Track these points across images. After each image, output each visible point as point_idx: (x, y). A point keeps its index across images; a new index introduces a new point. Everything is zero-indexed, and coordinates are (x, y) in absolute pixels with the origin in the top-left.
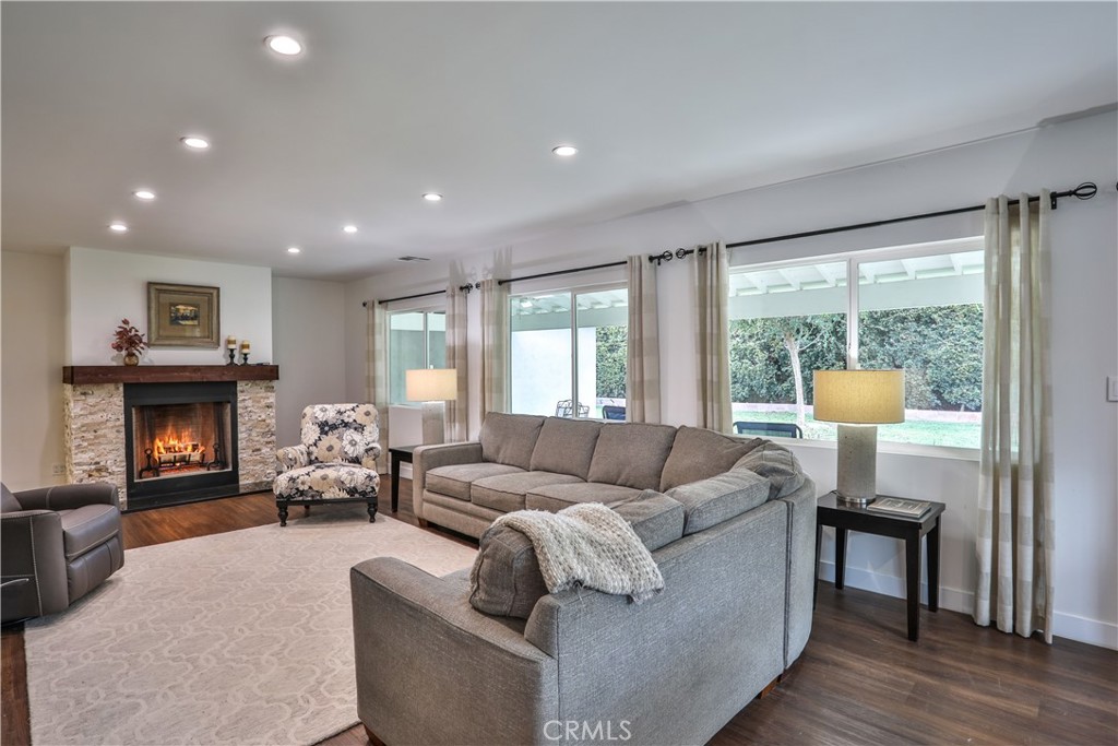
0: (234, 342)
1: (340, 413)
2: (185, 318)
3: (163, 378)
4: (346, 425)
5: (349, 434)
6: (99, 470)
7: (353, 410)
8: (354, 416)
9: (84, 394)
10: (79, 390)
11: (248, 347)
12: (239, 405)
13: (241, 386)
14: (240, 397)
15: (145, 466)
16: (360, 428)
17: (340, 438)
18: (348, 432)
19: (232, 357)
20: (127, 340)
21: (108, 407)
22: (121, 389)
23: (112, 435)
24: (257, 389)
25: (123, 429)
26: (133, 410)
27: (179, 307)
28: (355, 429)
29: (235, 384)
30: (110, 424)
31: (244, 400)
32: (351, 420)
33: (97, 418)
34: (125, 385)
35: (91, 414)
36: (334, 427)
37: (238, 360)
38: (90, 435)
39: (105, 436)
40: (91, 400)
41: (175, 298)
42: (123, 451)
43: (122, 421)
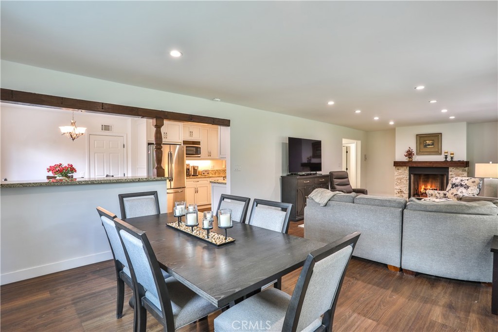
0: (447, 153)
1: (462, 181)
2: (429, 145)
3: (419, 165)
4: (462, 185)
5: (462, 189)
6: (401, 192)
7: (468, 180)
8: (466, 182)
9: (398, 169)
10: (397, 168)
11: (453, 154)
12: (449, 176)
13: (450, 169)
14: (450, 173)
15: (415, 193)
16: (467, 187)
17: (457, 190)
18: (461, 188)
19: (446, 158)
20: (410, 154)
21: (404, 173)
22: (408, 168)
23: (405, 182)
24: (458, 170)
25: (408, 181)
26: (412, 175)
27: (427, 142)
28: (465, 188)
29: (448, 168)
30: (404, 179)
31: (452, 174)
32: (464, 184)
33: (401, 176)
34: (410, 167)
35: (400, 175)
36: (457, 186)
37: (449, 159)
38: (399, 181)
39: (403, 182)
40: (400, 171)
41: (426, 139)
42: (408, 187)
43: (408, 178)
